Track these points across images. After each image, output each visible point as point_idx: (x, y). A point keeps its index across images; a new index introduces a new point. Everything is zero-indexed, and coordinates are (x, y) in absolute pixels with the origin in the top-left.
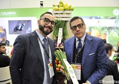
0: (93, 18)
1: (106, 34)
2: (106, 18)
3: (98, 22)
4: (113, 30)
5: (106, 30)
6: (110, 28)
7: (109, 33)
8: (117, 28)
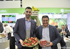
0: (50, 14)
1: (57, 22)
2: (57, 14)
3: (53, 16)
4: (61, 20)
5: (57, 20)
6: (59, 19)
7: (59, 22)
8: (63, 19)
